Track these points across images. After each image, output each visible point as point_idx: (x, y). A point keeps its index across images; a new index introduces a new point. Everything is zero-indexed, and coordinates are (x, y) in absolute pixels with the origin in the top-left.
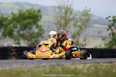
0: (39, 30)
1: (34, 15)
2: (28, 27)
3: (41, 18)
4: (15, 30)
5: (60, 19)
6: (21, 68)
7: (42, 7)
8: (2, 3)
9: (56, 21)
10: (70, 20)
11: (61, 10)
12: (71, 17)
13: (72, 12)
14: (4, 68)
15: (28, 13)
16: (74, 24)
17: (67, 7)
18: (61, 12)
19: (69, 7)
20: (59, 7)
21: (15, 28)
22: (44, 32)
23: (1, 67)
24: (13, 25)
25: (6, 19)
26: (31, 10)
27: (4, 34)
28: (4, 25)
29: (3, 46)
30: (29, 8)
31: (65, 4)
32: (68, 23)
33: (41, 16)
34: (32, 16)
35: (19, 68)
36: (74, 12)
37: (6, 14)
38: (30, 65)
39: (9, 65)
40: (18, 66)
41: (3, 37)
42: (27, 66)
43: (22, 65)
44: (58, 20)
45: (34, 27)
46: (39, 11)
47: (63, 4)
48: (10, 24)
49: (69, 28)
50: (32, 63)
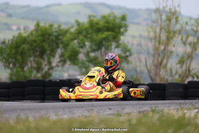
0: (122, 51)
1: (114, 24)
2: (104, 45)
3: (126, 31)
4: (81, 50)
5: (158, 30)
6: (89, 117)
7: (128, 10)
8: (59, 5)
9: (152, 35)
10: (174, 32)
11: (161, 16)
12: (178, 27)
13: (180, 18)
14: (61, 117)
15: (104, 21)
16: (182, 39)
17: (170, 9)
18: (161, 19)
20: (157, 11)
21: (82, 47)
22: (131, 55)
23: (56, 115)
24: (79, 43)
25: (66, 32)
26: (109, 16)
27: (62, 59)
28: (62, 43)
29: (61, 79)
30: (106, 12)
32: (172, 38)
33: (126, 26)
34: (111, 25)
35: (86, 117)
36: (182, 19)
37: (67, 23)
38: (105, 111)
39: (70, 112)
40: (84, 114)
41: (60, 64)
42: (100, 112)
43: (91, 111)
44: (155, 32)
45: (114, 45)
46: (124, 18)
47: (165, 5)
48: (73, 40)
49: (174, 46)
50: (110, 107)
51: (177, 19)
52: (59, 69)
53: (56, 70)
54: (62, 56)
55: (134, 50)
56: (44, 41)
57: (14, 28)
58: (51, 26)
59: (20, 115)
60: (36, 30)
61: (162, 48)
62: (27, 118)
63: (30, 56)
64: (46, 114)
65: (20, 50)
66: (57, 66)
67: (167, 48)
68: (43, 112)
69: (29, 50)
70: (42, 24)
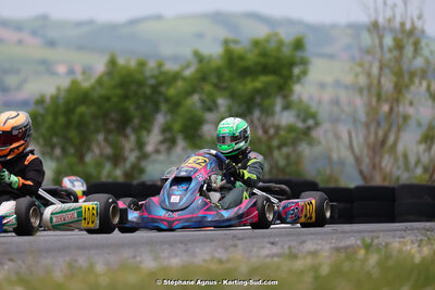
0: (298, 116)
1: (278, 59)
2: (258, 105)
3: (305, 73)
4: (208, 116)
5: (375, 71)
6: (228, 261)
8: (159, 17)
9: (362, 80)
10: (412, 75)
11: (381, 38)
12: (419, 63)
13: (423, 44)
14: (166, 262)
15: (256, 51)
16: (428, 89)
17: (403, 24)
18: (381, 45)
19: (408, 26)
20: (374, 27)
21: (209, 110)
22: (317, 124)
23: (156, 258)
24: (203, 101)
25: (175, 77)
26: (268, 40)
27: (168, 135)
28: (167, 100)
30: (261, 32)
31: (394, 17)
32: (407, 87)
33: (304, 62)
35: (220, 261)
36: (427, 45)
37: (175, 59)
38: (263, 247)
39: (186, 251)
40: (217, 255)
41: (163, 148)
42: (251, 251)
43: (232, 249)
44: (369, 75)
45: (279, 103)
46: (299, 45)
47: (389, 14)
48: (189, 93)
49: (411, 104)
50: (272, 240)
51: (416, 44)
52: (162, 157)
53: (155, 161)
54: (166, 129)
55: (323, 114)
56: (126, 97)
57: (62, 69)
58: (142, 64)
59: (76, 260)
60: (109, 74)
61: (386, 108)
62: (91, 267)
63: (98, 132)
64: (135, 257)
65: (75, 118)
66: (157, 151)
67: (395, 109)
68: (126, 254)
69: (95, 117)
70: (121, 61)
